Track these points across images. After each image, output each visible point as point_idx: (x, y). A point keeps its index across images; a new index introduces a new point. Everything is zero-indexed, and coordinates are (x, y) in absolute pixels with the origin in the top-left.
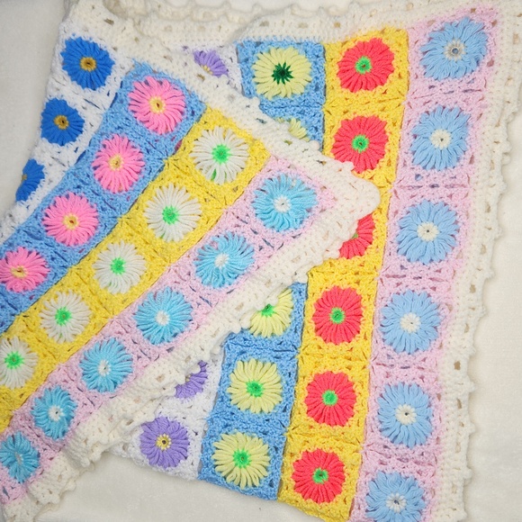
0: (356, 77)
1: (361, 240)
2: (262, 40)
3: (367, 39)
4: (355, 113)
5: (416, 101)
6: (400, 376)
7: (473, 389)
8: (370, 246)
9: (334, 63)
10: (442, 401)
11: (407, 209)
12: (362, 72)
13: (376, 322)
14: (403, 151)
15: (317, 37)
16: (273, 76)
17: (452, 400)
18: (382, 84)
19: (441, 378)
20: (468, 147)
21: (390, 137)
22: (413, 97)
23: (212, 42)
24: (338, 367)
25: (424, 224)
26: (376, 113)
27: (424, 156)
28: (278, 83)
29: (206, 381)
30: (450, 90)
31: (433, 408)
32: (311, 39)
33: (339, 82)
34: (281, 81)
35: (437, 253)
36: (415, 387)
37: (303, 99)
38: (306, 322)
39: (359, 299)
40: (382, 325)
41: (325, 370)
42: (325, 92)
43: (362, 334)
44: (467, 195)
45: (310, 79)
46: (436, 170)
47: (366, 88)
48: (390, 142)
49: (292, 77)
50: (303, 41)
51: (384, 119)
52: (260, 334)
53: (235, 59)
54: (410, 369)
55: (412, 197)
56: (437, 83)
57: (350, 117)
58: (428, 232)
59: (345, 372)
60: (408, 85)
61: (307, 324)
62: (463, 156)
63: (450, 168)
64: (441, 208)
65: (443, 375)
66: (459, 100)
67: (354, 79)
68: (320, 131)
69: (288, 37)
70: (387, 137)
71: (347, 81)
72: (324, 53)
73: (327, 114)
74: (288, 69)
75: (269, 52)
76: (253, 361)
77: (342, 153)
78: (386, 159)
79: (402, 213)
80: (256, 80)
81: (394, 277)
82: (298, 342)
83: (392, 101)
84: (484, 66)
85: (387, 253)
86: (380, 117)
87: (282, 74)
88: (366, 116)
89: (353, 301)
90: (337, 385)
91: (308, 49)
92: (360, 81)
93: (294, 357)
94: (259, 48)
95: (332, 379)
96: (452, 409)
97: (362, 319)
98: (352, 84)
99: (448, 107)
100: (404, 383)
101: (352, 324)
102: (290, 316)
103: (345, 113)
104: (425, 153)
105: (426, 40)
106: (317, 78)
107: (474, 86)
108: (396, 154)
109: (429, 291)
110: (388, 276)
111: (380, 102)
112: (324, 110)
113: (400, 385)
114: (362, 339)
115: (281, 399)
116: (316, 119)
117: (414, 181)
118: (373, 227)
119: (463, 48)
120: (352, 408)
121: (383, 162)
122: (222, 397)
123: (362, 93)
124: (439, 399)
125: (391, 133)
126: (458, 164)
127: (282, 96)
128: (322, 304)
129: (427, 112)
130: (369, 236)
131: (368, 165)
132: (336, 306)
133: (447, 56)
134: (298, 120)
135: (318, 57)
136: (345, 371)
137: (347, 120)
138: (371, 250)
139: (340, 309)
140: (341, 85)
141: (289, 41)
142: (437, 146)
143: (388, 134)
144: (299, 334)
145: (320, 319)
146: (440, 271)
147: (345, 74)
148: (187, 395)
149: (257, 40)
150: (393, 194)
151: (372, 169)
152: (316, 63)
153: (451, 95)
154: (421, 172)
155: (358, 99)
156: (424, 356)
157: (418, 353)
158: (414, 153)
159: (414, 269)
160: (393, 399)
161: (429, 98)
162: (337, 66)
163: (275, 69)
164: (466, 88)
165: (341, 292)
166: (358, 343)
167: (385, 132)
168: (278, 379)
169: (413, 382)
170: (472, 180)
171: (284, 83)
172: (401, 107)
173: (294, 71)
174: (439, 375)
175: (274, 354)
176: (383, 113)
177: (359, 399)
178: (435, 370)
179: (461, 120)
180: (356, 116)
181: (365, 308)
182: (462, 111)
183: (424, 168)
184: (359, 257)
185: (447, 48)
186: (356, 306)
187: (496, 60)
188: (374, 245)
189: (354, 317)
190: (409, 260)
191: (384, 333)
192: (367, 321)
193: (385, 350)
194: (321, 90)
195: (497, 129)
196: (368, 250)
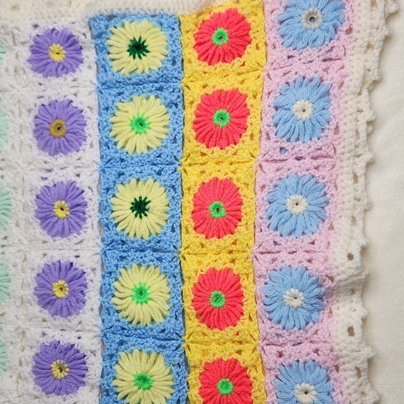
0: (213, 48)
1: (230, 217)
2: (115, 13)
3: (223, 10)
4: (214, 87)
5: (276, 72)
6: (293, 354)
7: (372, 355)
8: (240, 223)
9: (190, 35)
10: (341, 373)
11: (275, 182)
12: (219, 43)
13: (259, 301)
14: (265, 124)
15: (171, 9)
16: (128, 51)
17: (351, 370)
18: (240, 56)
19: (336, 348)
20: (332, 117)
21: (252, 110)
22: (272, 67)
23: (63, 19)
24: (228, 353)
25: (292, 197)
26: (236, 86)
27: (287, 128)
28: (134, 57)
29: (87, 374)
30: (309, 59)
31: (332, 381)
32: (166, 10)
33: (196, 55)
34: (137, 55)
35: (309, 226)
36: (310, 363)
37: (161, 74)
38: (186, 309)
39: (237, 278)
40: (265, 304)
41: (215, 358)
42: (182, 66)
43: (246, 316)
44: (334, 166)
45: (167, 52)
46: (300, 142)
47: (224, 61)
48: (252, 114)
49: (148, 52)
50: (157, 13)
51: (244, 92)
52: (139, 323)
53: (89, 35)
54: (303, 345)
55: (278, 170)
56: (295, 53)
57: (209, 91)
58: (298, 205)
59: (235, 358)
60: (266, 56)
61: (187, 310)
62: (327, 126)
63: (315, 139)
64: (309, 180)
65: (337, 344)
66: (320, 70)
67: (211, 51)
68: (180, 106)
69: (142, 9)
70: (249, 110)
71: (204, 53)
72: (180, 25)
73: (186, 89)
74: (143, 43)
75: (123, 26)
76: (136, 351)
77: (203, 128)
78: (248, 132)
79: (270, 187)
80: (111, 56)
81: (269, 253)
82: (181, 329)
83: (251, 73)
84: (343, 35)
85: (258, 230)
86: (240, 90)
87: (138, 48)
88: (225, 90)
89: (232, 282)
90: (230, 372)
91: (163, 21)
92: (217, 54)
93: (179, 346)
94: (113, 22)
95: (223, 366)
96: (353, 380)
97: (244, 300)
98: (210, 56)
99: (308, 77)
100: (298, 361)
101: (234, 306)
102: (168, 302)
103: (204, 87)
104: (288, 125)
105: (282, 9)
106: (173, 51)
107: (333, 55)
108: (258, 127)
109: (306, 264)
110: (262, 253)
111: (239, 74)
112: (182, 85)
113: (295, 364)
114: (247, 321)
115: (172, 391)
116: (176, 95)
117: (279, 154)
118: (241, 203)
119: (320, 16)
120: (250, 394)
121: (246, 137)
122: (107, 391)
123: (221, 66)
124: (337, 370)
125: (252, 106)
126: (323, 135)
127: (139, 72)
128: (200, 288)
129: (287, 83)
130: (238, 213)
131: (231, 139)
132: (215, 289)
133: (305, 24)
134: (157, 97)
135: (173, 29)
136: (235, 356)
137: (207, 94)
138: (241, 228)
139: (220, 292)
140: (199, 58)
141: (143, 13)
142: (299, 117)
143: (249, 107)
144: (181, 320)
145: (200, 304)
146: (313, 243)
147: (201, 47)
148: (69, 390)
149: (109, 13)
150: (258, 168)
151: (235, 144)
152: (171, 36)
153: (311, 64)
154: (285, 145)
155: (217, 71)
156: (315, 328)
157: (308, 326)
158: (276, 125)
159: (288, 243)
160: (290, 379)
161: (288, 69)
162: (193, 38)
163: (130, 43)
164: (326, 57)
165: (217, 274)
166: (243, 325)
167: (245, 106)
168: (168, 371)
169: (308, 358)
170: (339, 151)
171: (140, 58)
172: (261, 78)
173: (150, 44)
174: (334, 344)
175: (158, 343)
176: (242, 86)
177: (256, 384)
178: (329, 341)
179: (322, 89)
180: (215, 89)
181: (245, 287)
182: (322, 80)
183: (288, 140)
184: (230, 235)
185: (304, 16)
186: (236, 286)
187: (355, 27)
188: (243, 222)
189: (235, 298)
190: (281, 235)
191: (269, 312)
192: (249, 301)
193: (273, 330)
194: (179, 64)
195: (360, 97)
196: (239, 228)
